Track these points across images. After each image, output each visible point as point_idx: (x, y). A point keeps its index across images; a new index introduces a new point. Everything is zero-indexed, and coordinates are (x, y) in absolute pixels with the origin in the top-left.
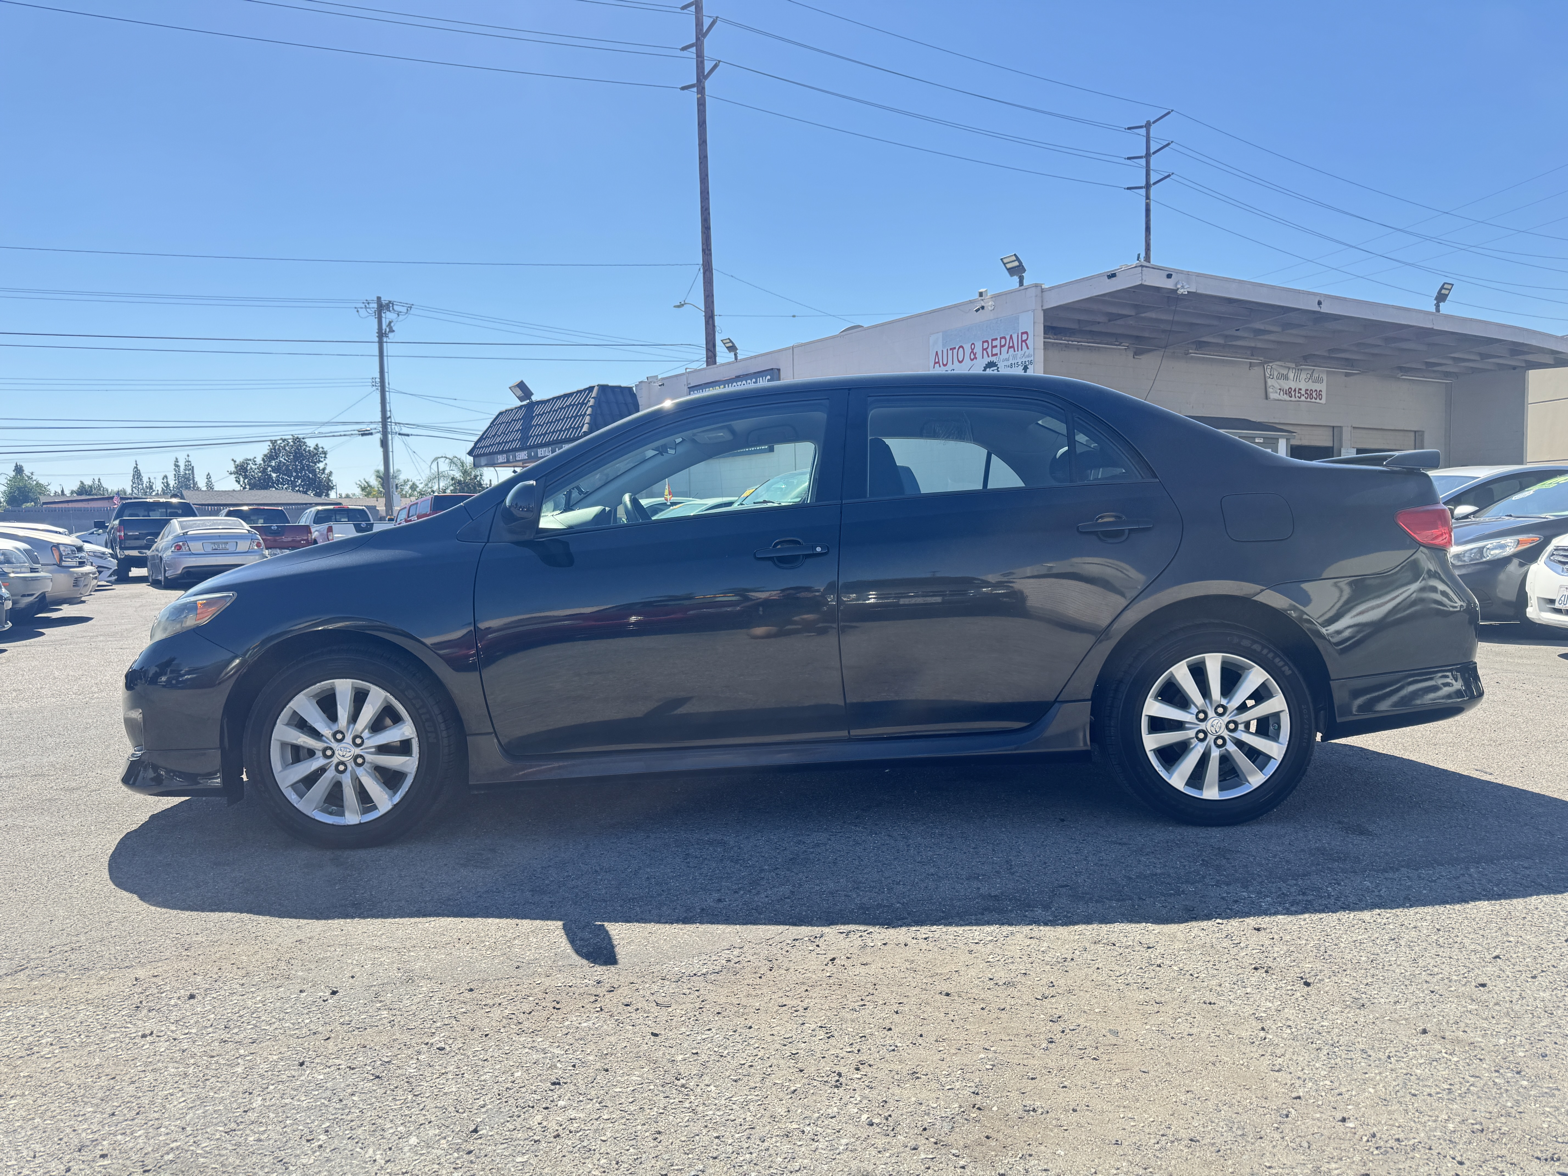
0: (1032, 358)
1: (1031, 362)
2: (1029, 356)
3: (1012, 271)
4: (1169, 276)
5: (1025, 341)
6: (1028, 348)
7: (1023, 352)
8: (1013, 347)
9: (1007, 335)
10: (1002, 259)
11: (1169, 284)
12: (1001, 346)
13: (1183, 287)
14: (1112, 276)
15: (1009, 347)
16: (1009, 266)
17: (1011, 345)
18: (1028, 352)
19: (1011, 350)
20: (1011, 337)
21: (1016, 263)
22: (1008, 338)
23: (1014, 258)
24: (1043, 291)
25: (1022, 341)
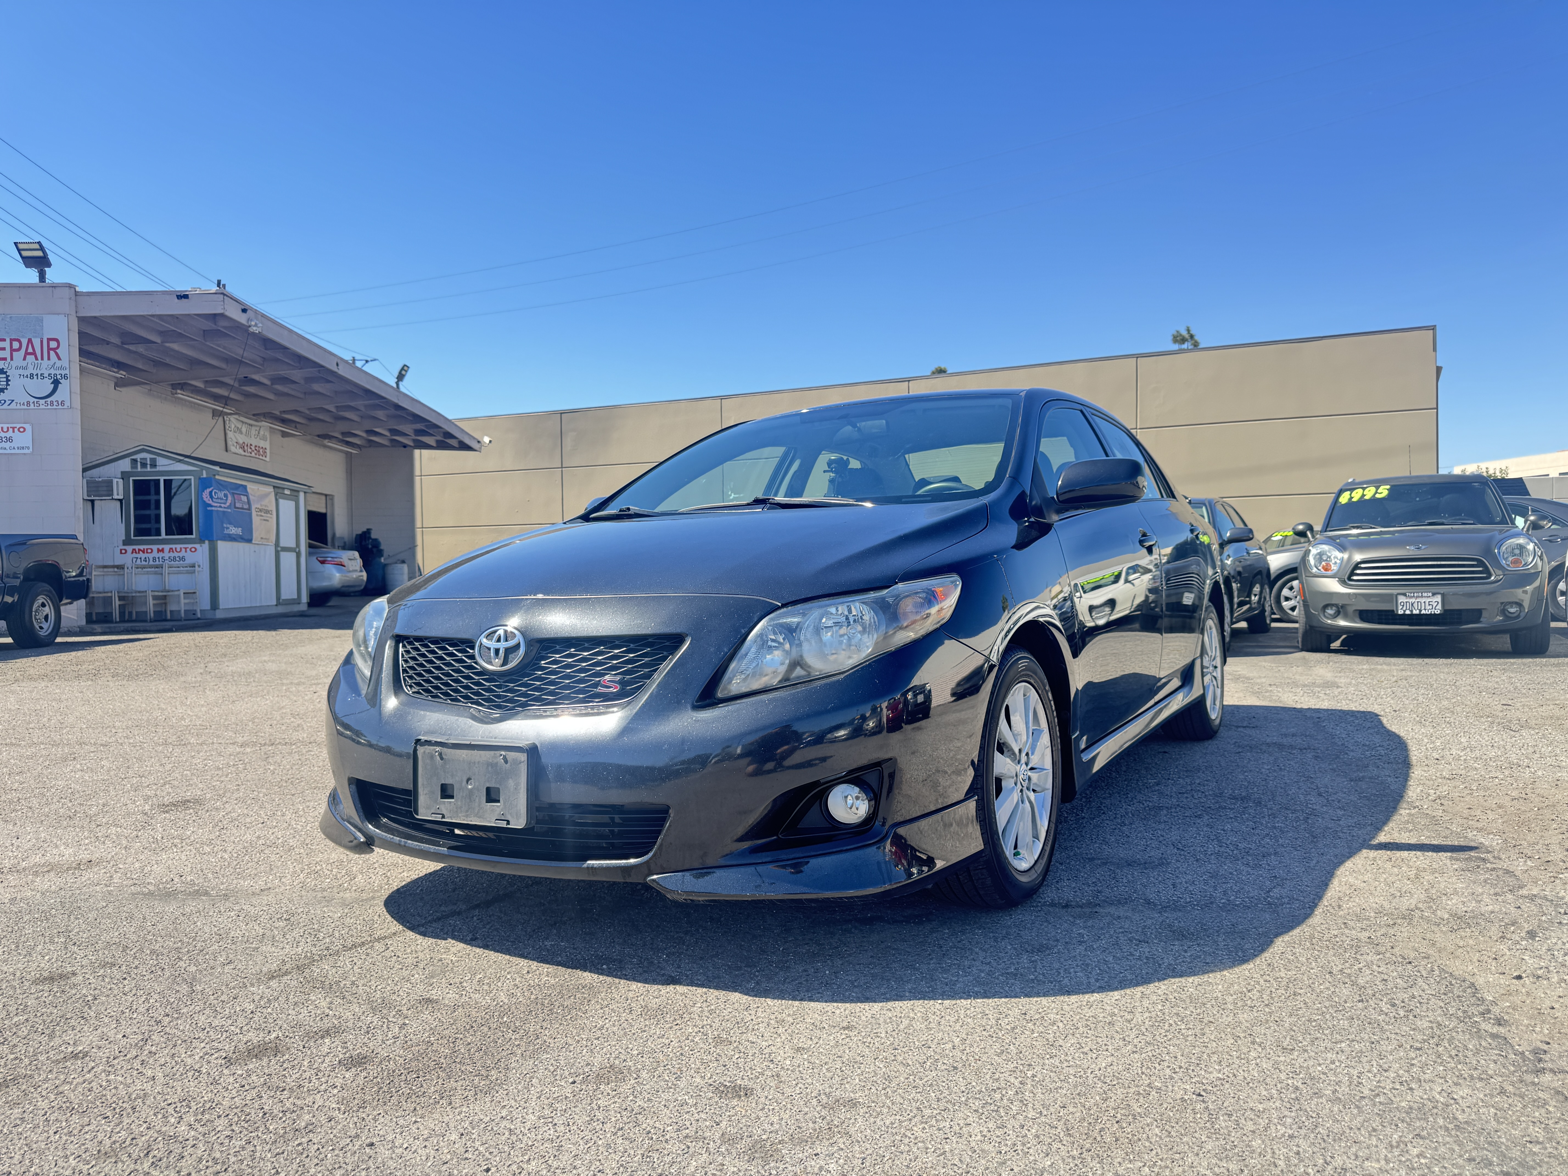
0: (67, 372)
1: (65, 377)
2: (61, 368)
3: (29, 262)
4: (244, 311)
5: (54, 350)
6: (59, 358)
7: (51, 363)
8: (34, 353)
9: (23, 337)
10: (16, 243)
11: (242, 319)
12: (12, 350)
13: (256, 325)
14: (182, 296)
15: (27, 353)
16: (25, 254)
17: (30, 350)
18: (59, 364)
19: (30, 358)
20: (30, 341)
21: (40, 254)
22: (25, 342)
23: (37, 246)
24: (77, 294)
25: (49, 349)
